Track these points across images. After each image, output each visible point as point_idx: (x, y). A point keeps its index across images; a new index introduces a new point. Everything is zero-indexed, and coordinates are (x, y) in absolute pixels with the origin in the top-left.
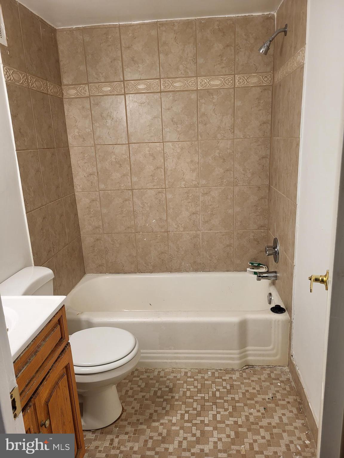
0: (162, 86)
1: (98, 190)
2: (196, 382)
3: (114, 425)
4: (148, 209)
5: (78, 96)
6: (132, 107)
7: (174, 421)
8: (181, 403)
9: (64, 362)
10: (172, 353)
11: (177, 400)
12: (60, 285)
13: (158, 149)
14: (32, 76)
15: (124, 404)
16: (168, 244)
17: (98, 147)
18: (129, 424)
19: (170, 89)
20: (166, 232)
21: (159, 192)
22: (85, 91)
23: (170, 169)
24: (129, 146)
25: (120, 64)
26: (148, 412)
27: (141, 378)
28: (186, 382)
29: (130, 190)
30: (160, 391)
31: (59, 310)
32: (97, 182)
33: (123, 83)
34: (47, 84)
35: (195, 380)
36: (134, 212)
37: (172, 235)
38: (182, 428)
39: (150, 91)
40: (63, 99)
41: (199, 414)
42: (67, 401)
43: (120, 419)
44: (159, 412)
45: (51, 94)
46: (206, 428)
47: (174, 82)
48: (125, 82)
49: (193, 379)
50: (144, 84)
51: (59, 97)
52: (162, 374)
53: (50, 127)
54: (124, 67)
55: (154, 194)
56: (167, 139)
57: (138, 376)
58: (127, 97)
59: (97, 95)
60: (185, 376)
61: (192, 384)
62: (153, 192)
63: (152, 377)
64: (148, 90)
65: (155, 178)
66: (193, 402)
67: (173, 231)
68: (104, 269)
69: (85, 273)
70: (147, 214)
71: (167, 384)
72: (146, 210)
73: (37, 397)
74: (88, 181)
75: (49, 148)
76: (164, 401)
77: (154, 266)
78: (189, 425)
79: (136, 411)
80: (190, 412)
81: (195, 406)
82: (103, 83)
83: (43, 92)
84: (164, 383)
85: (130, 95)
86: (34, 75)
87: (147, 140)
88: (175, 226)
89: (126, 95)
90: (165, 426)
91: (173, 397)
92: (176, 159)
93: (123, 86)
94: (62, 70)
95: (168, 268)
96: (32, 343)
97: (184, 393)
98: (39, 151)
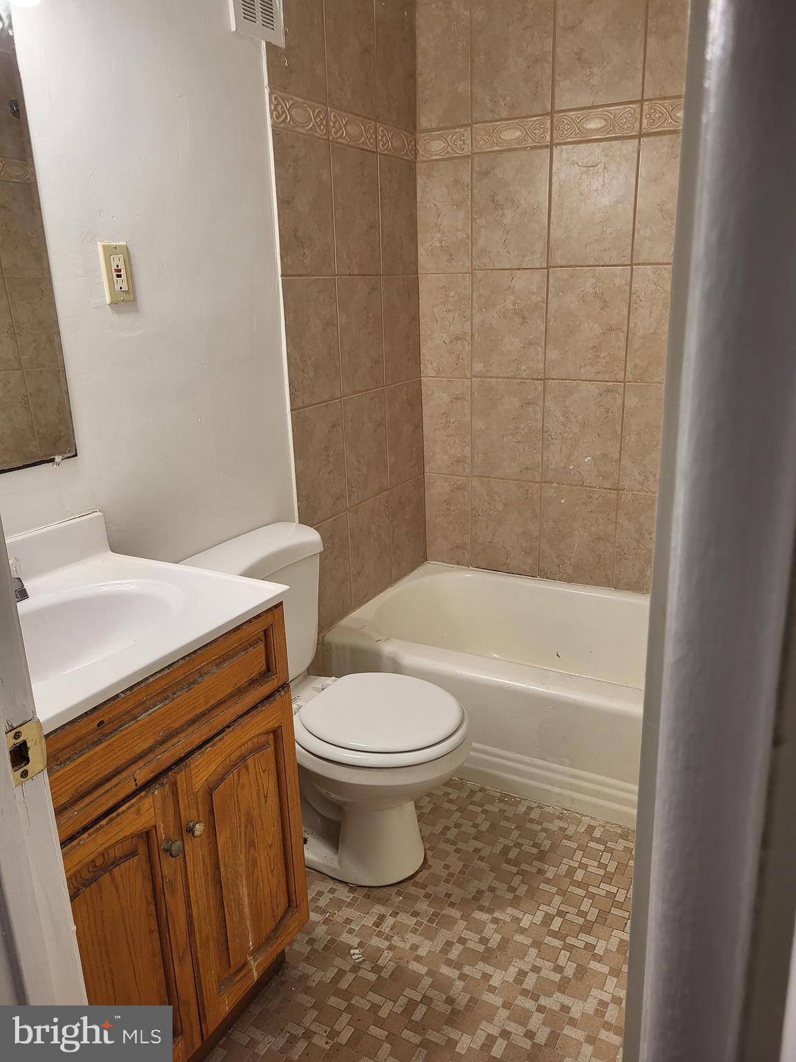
0: (645, 121)
1: (469, 376)
2: (607, 856)
3: (395, 889)
4: (578, 430)
5: (447, 156)
6: (566, 176)
7: (525, 923)
8: (554, 890)
9: (266, 720)
10: (565, 774)
11: (548, 881)
12: (359, 573)
13: (617, 281)
14: (338, 111)
15: (430, 853)
16: (616, 519)
17: (480, 274)
18: (427, 896)
19: (664, 127)
20: (616, 490)
21: (608, 391)
22: (464, 142)
23: (641, 332)
24: (548, 272)
25: (549, 71)
26: (475, 885)
27: (486, 810)
28: (582, 848)
29: (539, 379)
30: (518, 850)
31: (266, 611)
32: (470, 357)
33: (549, 117)
34: (376, 132)
35: (607, 850)
36: (543, 432)
37: (629, 498)
38: (537, 944)
39: (613, 135)
40: (415, 163)
41: (587, 928)
42: (266, 802)
43: (413, 880)
44: (498, 893)
45: (386, 152)
46: (593, 965)
47: (676, 108)
48: (555, 115)
49: (602, 847)
50: (600, 118)
51: (407, 158)
52: (535, 815)
53: (372, 226)
54: (557, 78)
55: (595, 394)
56: (644, 256)
57: (481, 805)
58: (556, 151)
59: (489, 150)
60: (586, 833)
61: (596, 856)
62: (593, 388)
63: (510, 814)
64: (608, 133)
65: (602, 355)
66: (584, 897)
67: (632, 490)
68: (467, 556)
69: (425, 559)
70: (573, 441)
71: (539, 839)
72: (572, 430)
73: (183, 771)
74: (451, 353)
75: (364, 275)
76: (517, 873)
77: (578, 566)
78: (557, 943)
79: (452, 875)
80: (568, 917)
81: (584, 907)
82: (505, 120)
83: (364, 147)
84: (532, 835)
85: (564, 147)
86: (345, 111)
87: (592, 259)
88: (638, 478)
89: (554, 147)
90: (501, 927)
91: (541, 872)
92: (660, 308)
93: (548, 125)
94: (420, 96)
95: (610, 577)
96: (181, 662)
97: (571, 871)
98: (339, 281)
